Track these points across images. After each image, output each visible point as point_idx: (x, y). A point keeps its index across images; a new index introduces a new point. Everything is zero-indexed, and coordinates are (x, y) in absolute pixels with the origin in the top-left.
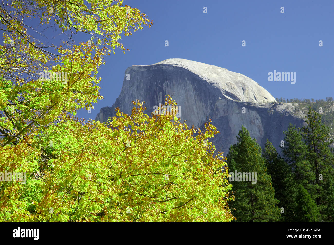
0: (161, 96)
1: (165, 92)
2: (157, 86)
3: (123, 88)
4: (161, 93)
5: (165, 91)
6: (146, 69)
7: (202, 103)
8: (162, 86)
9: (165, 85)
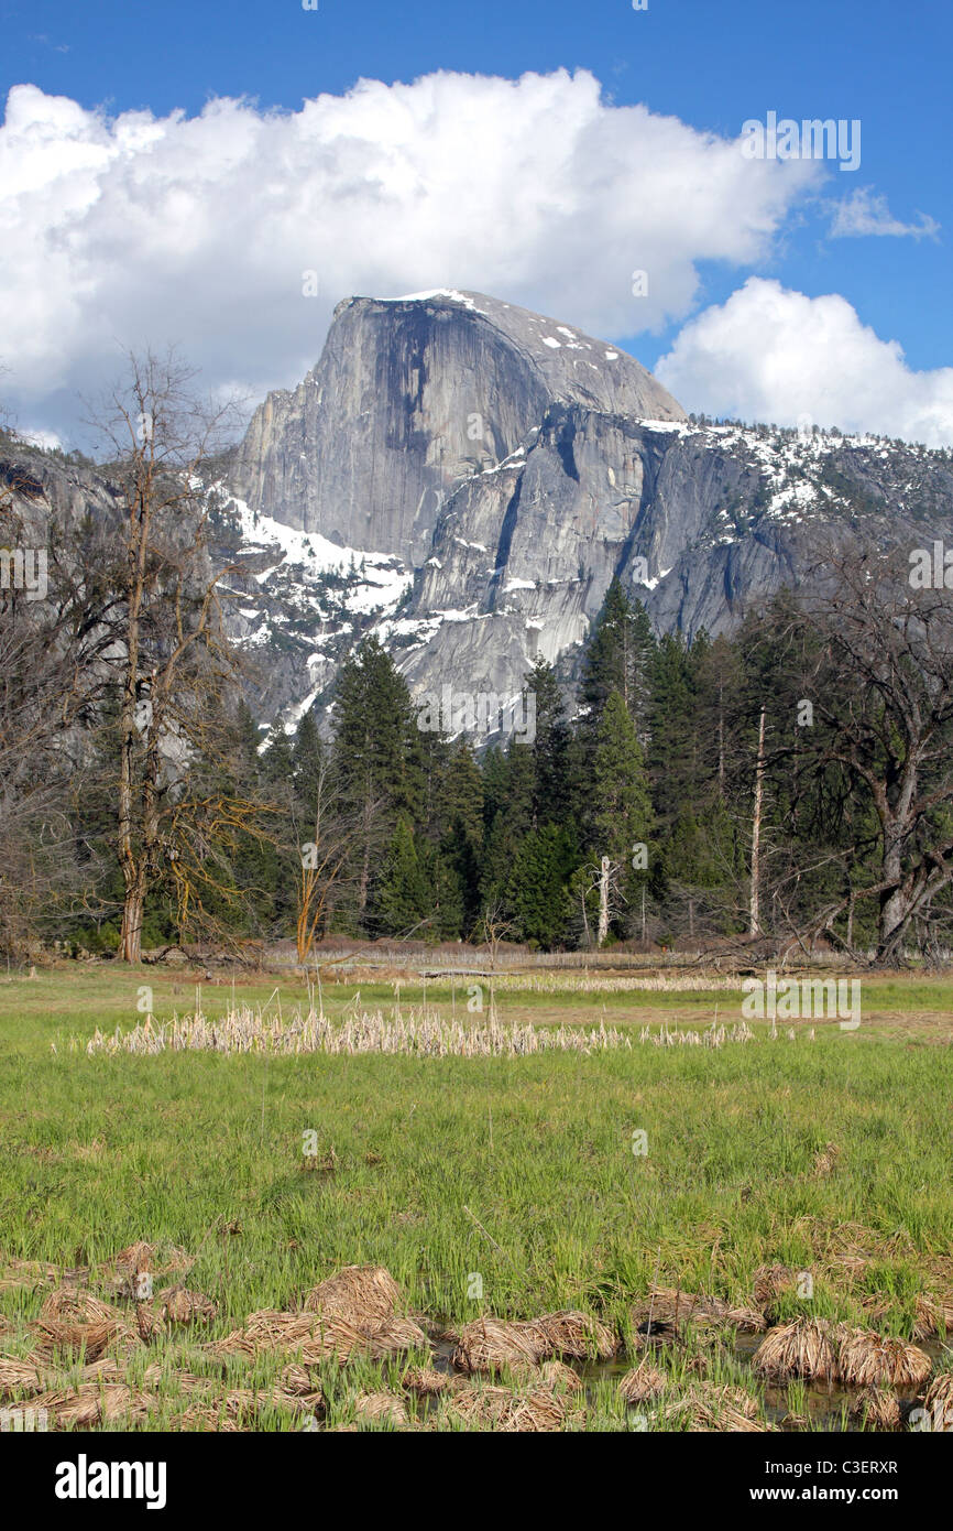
0: (417, 378)
1: (428, 368)
2: (409, 351)
3: (325, 347)
4: (416, 371)
5: (426, 366)
6: (386, 309)
7: (514, 405)
8: (422, 352)
9: (428, 352)
